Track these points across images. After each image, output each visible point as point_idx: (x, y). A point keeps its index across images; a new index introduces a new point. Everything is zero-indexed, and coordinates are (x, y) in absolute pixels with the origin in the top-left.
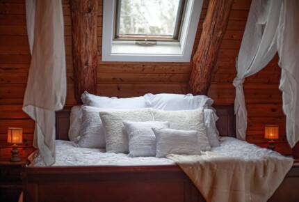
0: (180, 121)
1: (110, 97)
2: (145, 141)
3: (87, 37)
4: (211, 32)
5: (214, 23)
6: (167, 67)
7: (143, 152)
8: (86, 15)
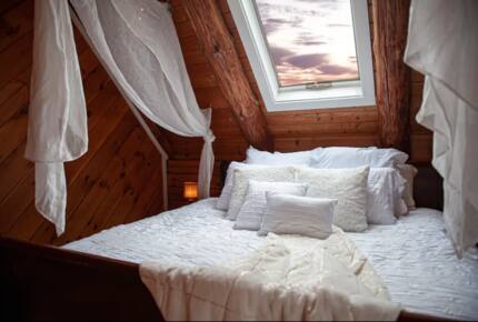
0: (324, 182)
1: (272, 152)
2: (256, 209)
3: (229, 84)
4: (383, 53)
5: (383, 39)
6: (349, 114)
7: (249, 224)
8: (215, 55)
